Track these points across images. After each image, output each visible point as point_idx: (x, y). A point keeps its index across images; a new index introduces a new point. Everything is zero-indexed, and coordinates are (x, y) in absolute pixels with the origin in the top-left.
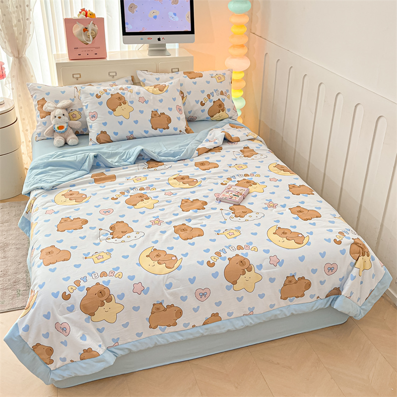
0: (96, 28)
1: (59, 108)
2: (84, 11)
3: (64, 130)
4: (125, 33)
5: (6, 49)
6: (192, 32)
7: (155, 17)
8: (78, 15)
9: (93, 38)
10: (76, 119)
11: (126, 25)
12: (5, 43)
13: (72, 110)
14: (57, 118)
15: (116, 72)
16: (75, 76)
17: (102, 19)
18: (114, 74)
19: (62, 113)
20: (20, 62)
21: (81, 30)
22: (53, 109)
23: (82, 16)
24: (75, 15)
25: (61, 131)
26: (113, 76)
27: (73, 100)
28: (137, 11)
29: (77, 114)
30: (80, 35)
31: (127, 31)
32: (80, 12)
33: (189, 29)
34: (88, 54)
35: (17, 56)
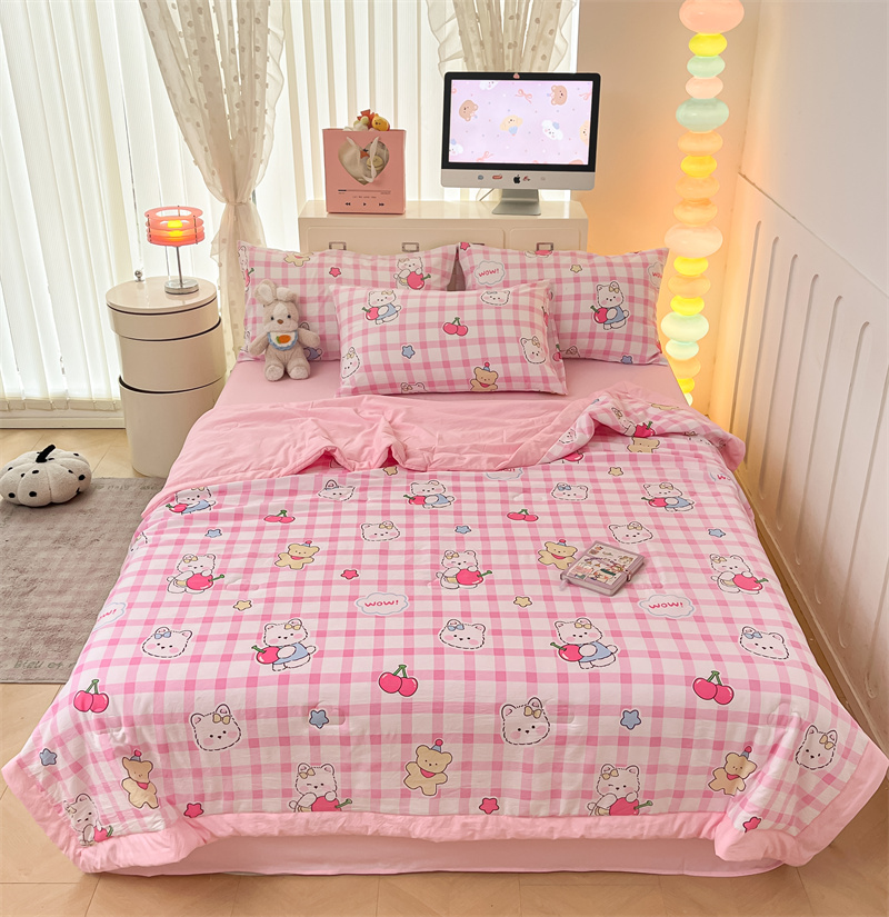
0: (385, 151)
2: (368, 115)
3: (289, 344)
4: (446, 164)
5: (214, 185)
6: (590, 167)
7: (513, 131)
8: (355, 124)
9: (378, 172)
11: (450, 145)
12: (213, 174)
14: (275, 321)
15: (417, 244)
16: (334, 246)
17: (401, 133)
18: (414, 247)
19: (286, 313)
20: (236, 213)
21: (355, 154)
23: (360, 126)
24: (349, 124)
30: (353, 162)
31: (452, 159)
32: (359, 118)
33: (585, 162)
34: (365, 205)
35: (233, 201)
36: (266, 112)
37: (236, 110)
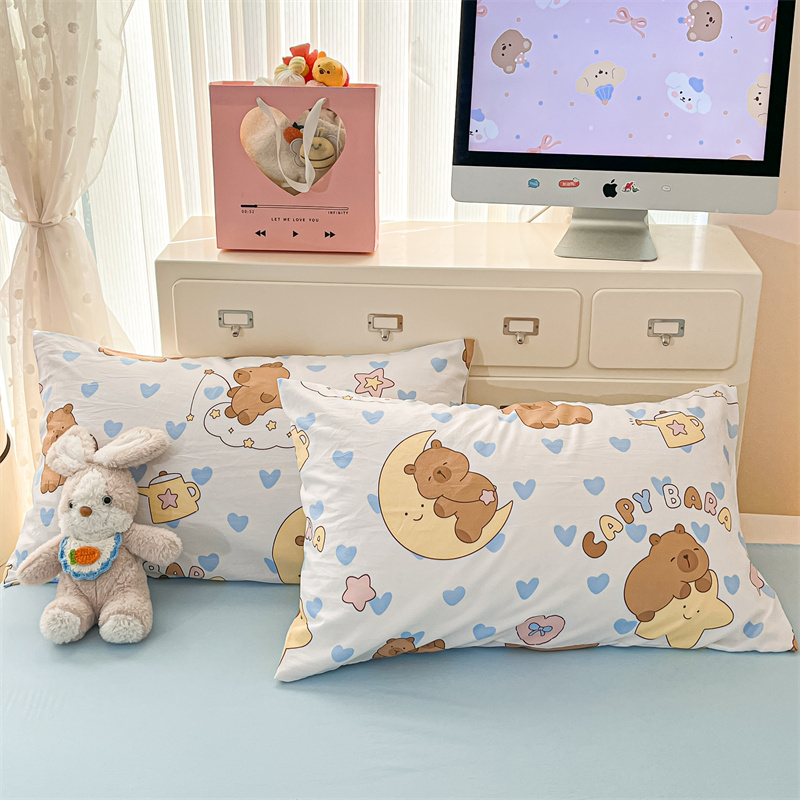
0: (339, 128)
1: (100, 465)
2: (304, 55)
3: (96, 567)
4: (464, 155)
6: (769, 165)
7: (605, 93)
8: (279, 71)
9: (322, 172)
10: (173, 514)
11: (473, 121)
13: (164, 473)
14: (76, 512)
16: (229, 319)
17: (369, 93)
18: (391, 324)
19: (101, 492)
21: (273, 134)
22: (77, 465)
23: (290, 77)
24: (266, 72)
25: (86, 570)
26: (389, 331)
27: (175, 431)
28: (527, 65)
29: (183, 495)
30: (270, 150)
31: (476, 144)
32: (287, 61)
33: (757, 154)
34: (295, 234)
35: (35, 219)
36: (96, 44)
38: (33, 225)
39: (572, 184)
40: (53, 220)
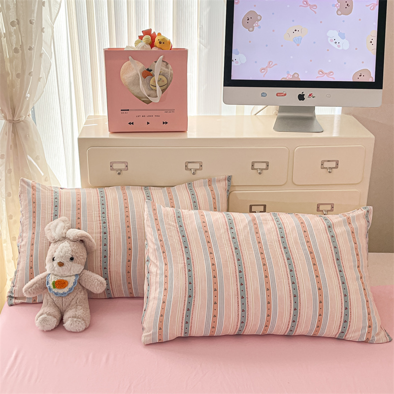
0: (169, 71)
2: (149, 34)
3: (66, 289)
4: (229, 81)
6: (378, 84)
8: (136, 43)
14: (56, 264)
16: (116, 166)
18: (197, 166)
19: (69, 255)
21: (137, 74)
23: (143, 45)
25: (61, 291)
26: (195, 170)
30: (135, 82)
31: (235, 76)
32: (141, 38)
34: (148, 123)
35: (11, 119)
36: (42, 30)
37: (13, 29)
38: (10, 121)
39: (283, 94)
40: (21, 119)
